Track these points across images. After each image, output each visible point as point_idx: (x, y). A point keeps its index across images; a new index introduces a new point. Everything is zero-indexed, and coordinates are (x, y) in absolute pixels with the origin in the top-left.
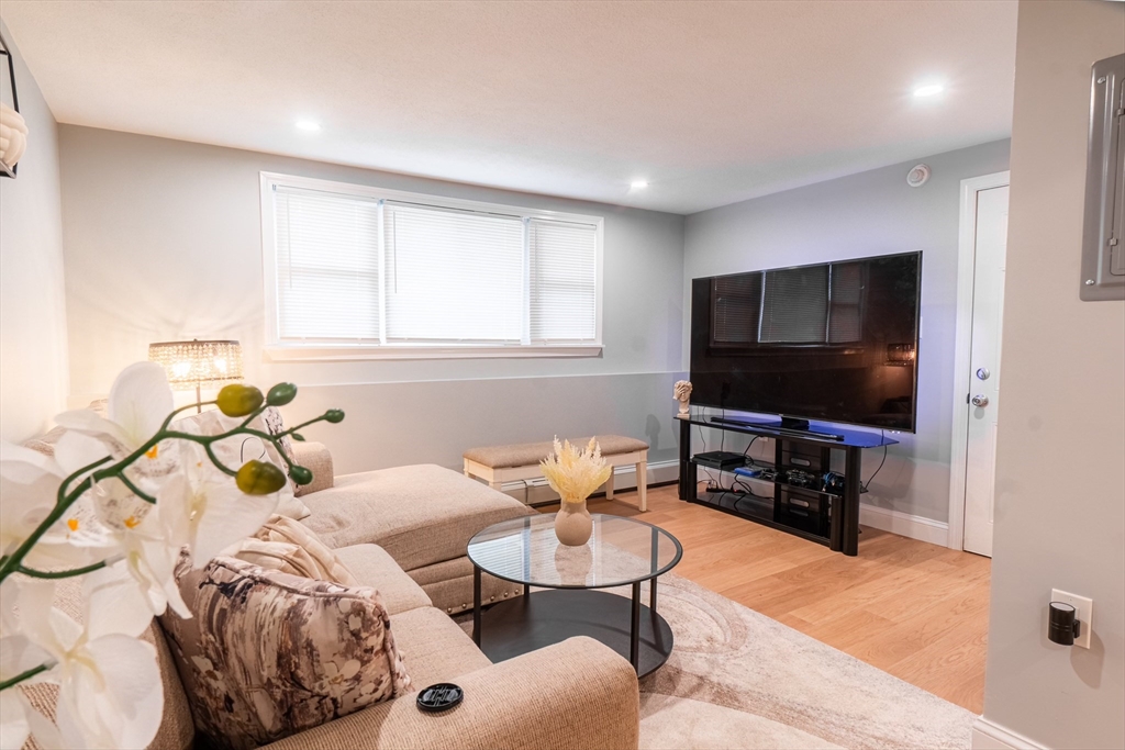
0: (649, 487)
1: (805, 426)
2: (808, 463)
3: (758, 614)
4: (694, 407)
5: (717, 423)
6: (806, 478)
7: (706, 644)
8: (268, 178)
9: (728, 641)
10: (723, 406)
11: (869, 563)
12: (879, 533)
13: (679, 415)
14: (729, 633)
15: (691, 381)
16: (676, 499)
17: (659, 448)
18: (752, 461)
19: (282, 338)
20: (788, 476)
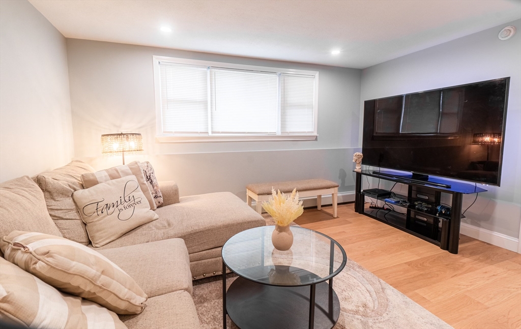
0: (338, 204)
1: (426, 179)
2: (427, 198)
3: (395, 290)
4: (364, 166)
5: (376, 175)
6: (426, 207)
7: (361, 309)
8: (156, 59)
9: (376, 308)
10: (379, 166)
11: (466, 260)
12: (470, 239)
13: (355, 170)
14: (376, 303)
15: (363, 153)
16: (353, 211)
17: (346, 185)
18: (395, 194)
19: (164, 132)
20: (416, 205)
